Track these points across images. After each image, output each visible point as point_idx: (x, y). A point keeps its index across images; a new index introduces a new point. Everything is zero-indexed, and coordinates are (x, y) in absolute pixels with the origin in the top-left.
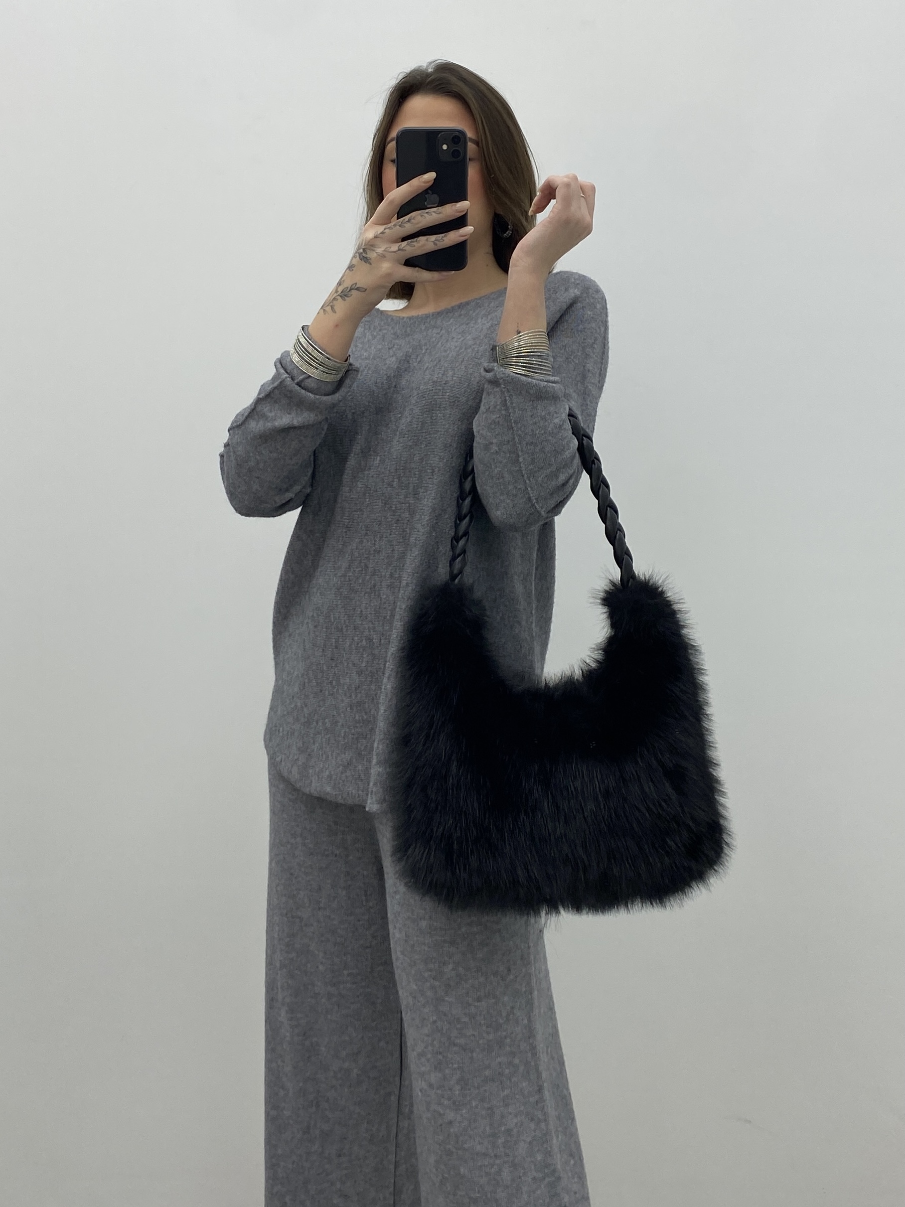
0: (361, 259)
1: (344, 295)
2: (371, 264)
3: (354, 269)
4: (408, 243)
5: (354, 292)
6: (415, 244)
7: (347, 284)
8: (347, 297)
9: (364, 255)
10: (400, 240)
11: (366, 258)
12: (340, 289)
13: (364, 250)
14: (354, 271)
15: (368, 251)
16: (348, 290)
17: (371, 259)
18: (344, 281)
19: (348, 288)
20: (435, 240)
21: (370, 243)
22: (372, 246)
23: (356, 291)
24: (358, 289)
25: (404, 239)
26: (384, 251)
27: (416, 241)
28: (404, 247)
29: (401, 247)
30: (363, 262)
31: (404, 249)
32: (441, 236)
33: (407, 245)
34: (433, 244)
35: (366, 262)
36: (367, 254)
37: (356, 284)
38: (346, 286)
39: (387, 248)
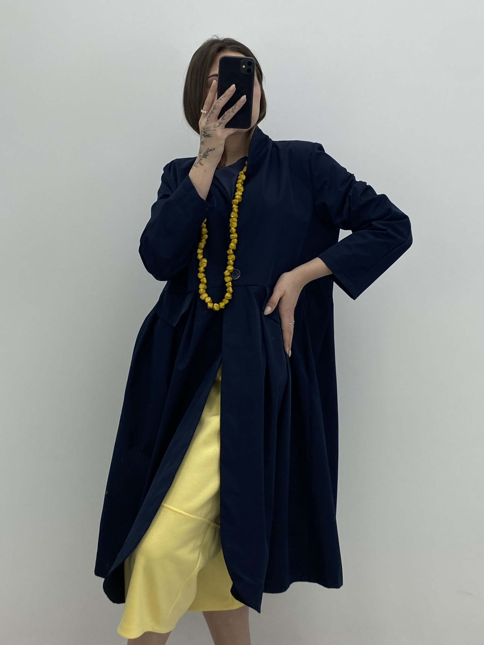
0: (205, 137)
1: (205, 156)
2: (211, 137)
3: (204, 143)
4: (221, 119)
5: (209, 153)
6: (225, 117)
7: (204, 151)
8: (207, 156)
9: (205, 134)
10: (217, 119)
11: (207, 135)
12: (202, 155)
13: (204, 132)
14: (204, 145)
15: (206, 132)
16: (206, 153)
17: (210, 134)
18: (202, 150)
19: (205, 152)
20: (233, 110)
21: (206, 128)
22: (207, 128)
23: (210, 152)
24: (210, 150)
25: (219, 118)
26: (214, 128)
27: (225, 116)
28: (221, 122)
29: (220, 123)
30: (207, 138)
31: (222, 122)
32: (233, 107)
33: (222, 120)
34: (232, 112)
35: (208, 137)
36: (206, 133)
37: (208, 149)
38: (204, 152)
39: (214, 126)
